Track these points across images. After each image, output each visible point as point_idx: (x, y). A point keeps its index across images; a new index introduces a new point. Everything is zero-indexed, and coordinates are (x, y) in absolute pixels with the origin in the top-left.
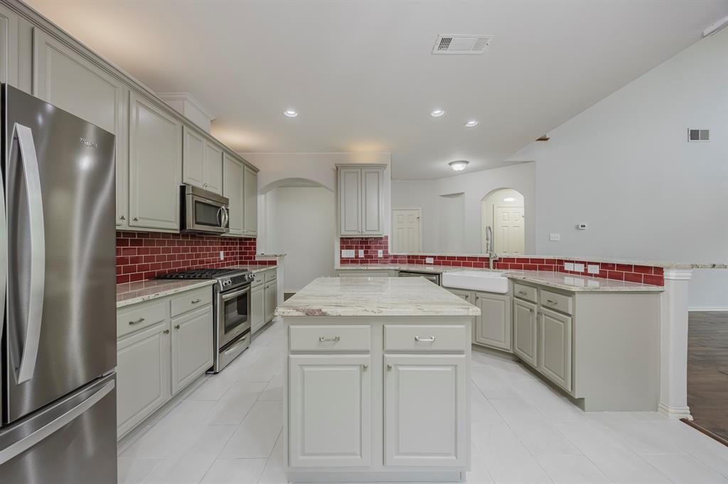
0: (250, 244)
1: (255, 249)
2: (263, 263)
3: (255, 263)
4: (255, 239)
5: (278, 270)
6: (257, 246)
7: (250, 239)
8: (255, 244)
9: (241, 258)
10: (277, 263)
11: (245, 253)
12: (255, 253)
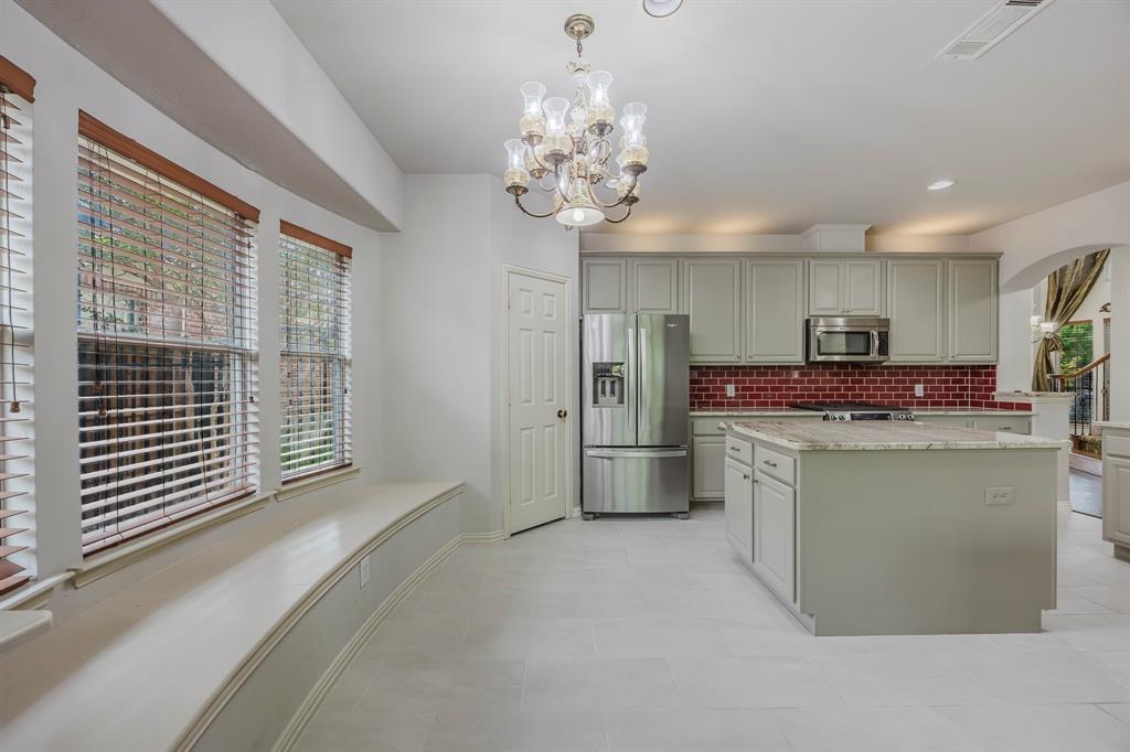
0: (987, 374)
1: (994, 382)
2: (1007, 406)
3: (993, 405)
4: (994, 367)
5: (1033, 419)
6: (998, 378)
7: (987, 367)
8: (993, 374)
9: (973, 396)
10: (1033, 406)
11: (980, 389)
12: (994, 389)
